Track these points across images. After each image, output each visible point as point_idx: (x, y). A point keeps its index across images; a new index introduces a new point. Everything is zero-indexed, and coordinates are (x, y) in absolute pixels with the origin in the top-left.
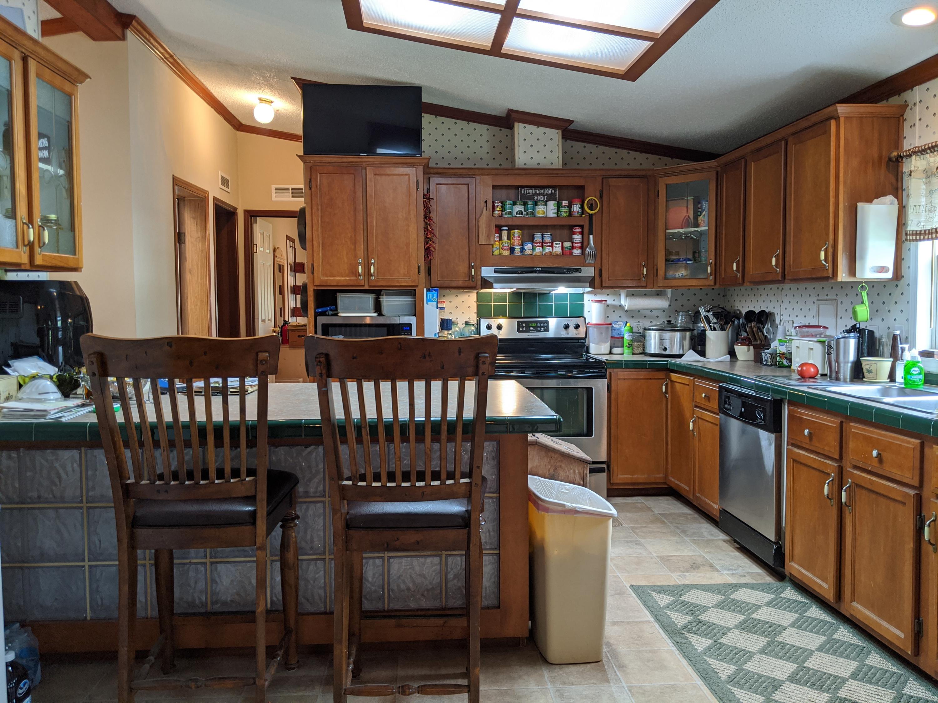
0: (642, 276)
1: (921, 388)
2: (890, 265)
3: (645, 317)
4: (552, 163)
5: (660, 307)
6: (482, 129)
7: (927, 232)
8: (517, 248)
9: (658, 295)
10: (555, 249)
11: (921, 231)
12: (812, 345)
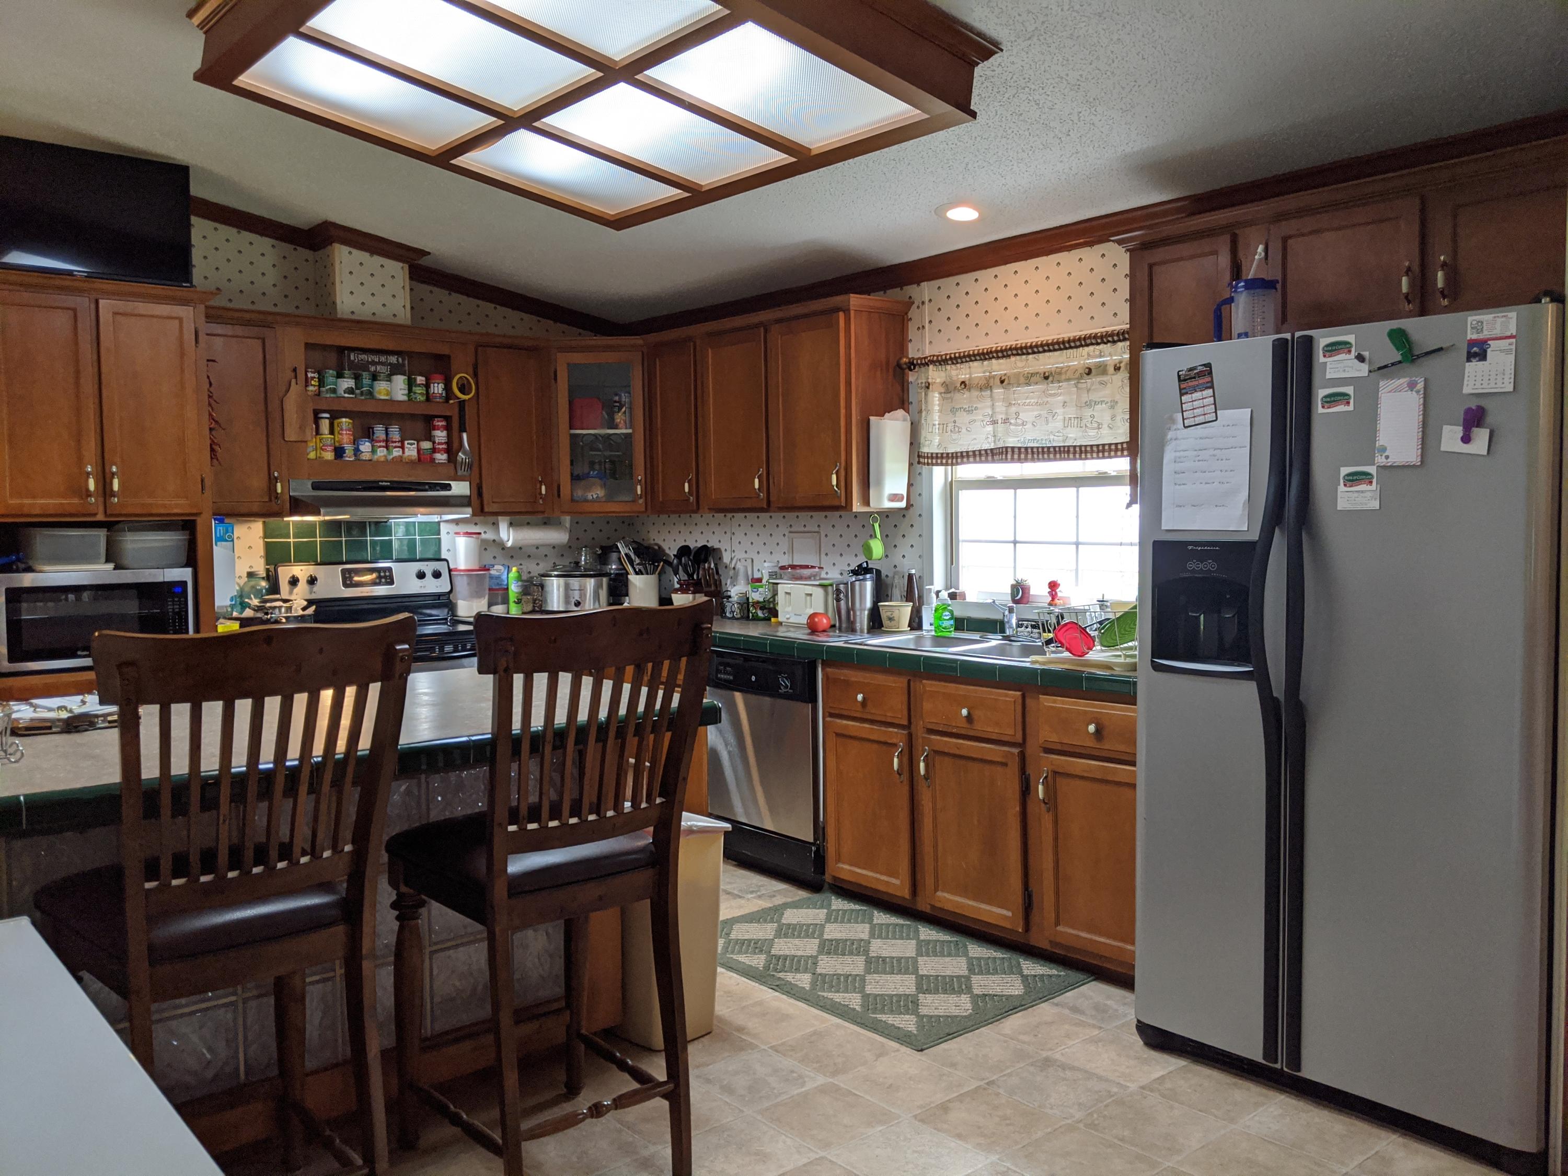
0: (538, 496)
1: (953, 635)
2: (903, 491)
3: (529, 556)
4: (395, 315)
5: (548, 542)
6: (264, 243)
7: (950, 455)
8: (349, 449)
9: (545, 523)
10: (407, 453)
11: (942, 454)
12: (809, 590)
